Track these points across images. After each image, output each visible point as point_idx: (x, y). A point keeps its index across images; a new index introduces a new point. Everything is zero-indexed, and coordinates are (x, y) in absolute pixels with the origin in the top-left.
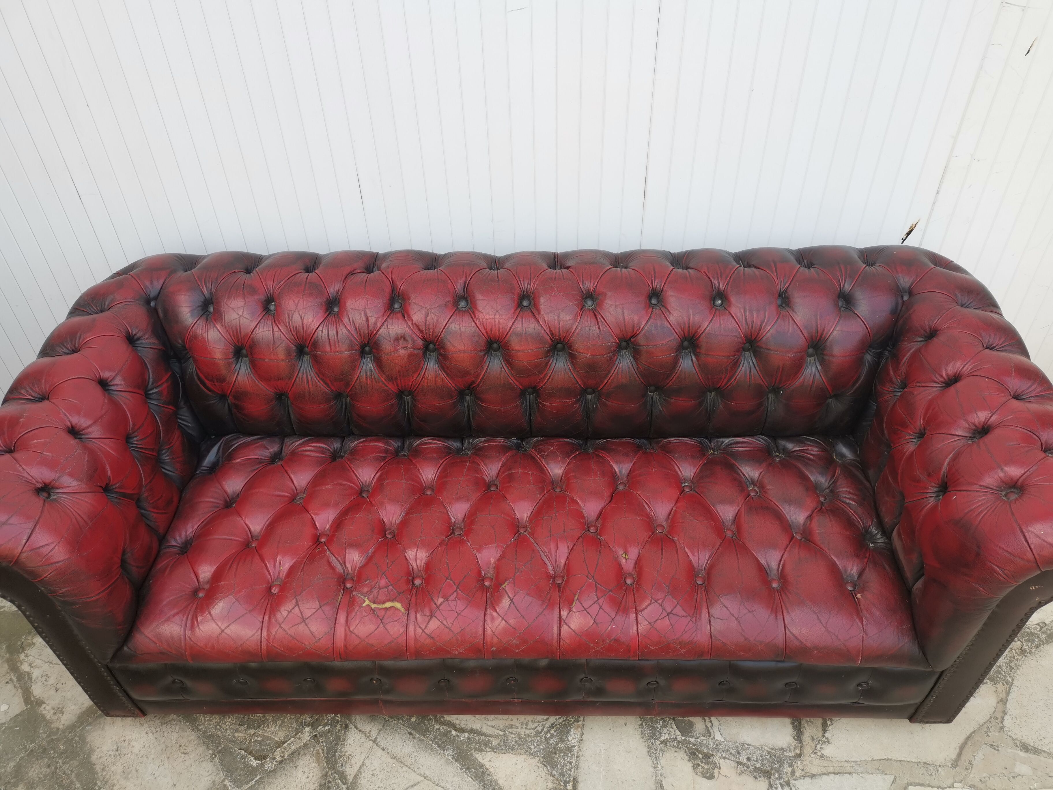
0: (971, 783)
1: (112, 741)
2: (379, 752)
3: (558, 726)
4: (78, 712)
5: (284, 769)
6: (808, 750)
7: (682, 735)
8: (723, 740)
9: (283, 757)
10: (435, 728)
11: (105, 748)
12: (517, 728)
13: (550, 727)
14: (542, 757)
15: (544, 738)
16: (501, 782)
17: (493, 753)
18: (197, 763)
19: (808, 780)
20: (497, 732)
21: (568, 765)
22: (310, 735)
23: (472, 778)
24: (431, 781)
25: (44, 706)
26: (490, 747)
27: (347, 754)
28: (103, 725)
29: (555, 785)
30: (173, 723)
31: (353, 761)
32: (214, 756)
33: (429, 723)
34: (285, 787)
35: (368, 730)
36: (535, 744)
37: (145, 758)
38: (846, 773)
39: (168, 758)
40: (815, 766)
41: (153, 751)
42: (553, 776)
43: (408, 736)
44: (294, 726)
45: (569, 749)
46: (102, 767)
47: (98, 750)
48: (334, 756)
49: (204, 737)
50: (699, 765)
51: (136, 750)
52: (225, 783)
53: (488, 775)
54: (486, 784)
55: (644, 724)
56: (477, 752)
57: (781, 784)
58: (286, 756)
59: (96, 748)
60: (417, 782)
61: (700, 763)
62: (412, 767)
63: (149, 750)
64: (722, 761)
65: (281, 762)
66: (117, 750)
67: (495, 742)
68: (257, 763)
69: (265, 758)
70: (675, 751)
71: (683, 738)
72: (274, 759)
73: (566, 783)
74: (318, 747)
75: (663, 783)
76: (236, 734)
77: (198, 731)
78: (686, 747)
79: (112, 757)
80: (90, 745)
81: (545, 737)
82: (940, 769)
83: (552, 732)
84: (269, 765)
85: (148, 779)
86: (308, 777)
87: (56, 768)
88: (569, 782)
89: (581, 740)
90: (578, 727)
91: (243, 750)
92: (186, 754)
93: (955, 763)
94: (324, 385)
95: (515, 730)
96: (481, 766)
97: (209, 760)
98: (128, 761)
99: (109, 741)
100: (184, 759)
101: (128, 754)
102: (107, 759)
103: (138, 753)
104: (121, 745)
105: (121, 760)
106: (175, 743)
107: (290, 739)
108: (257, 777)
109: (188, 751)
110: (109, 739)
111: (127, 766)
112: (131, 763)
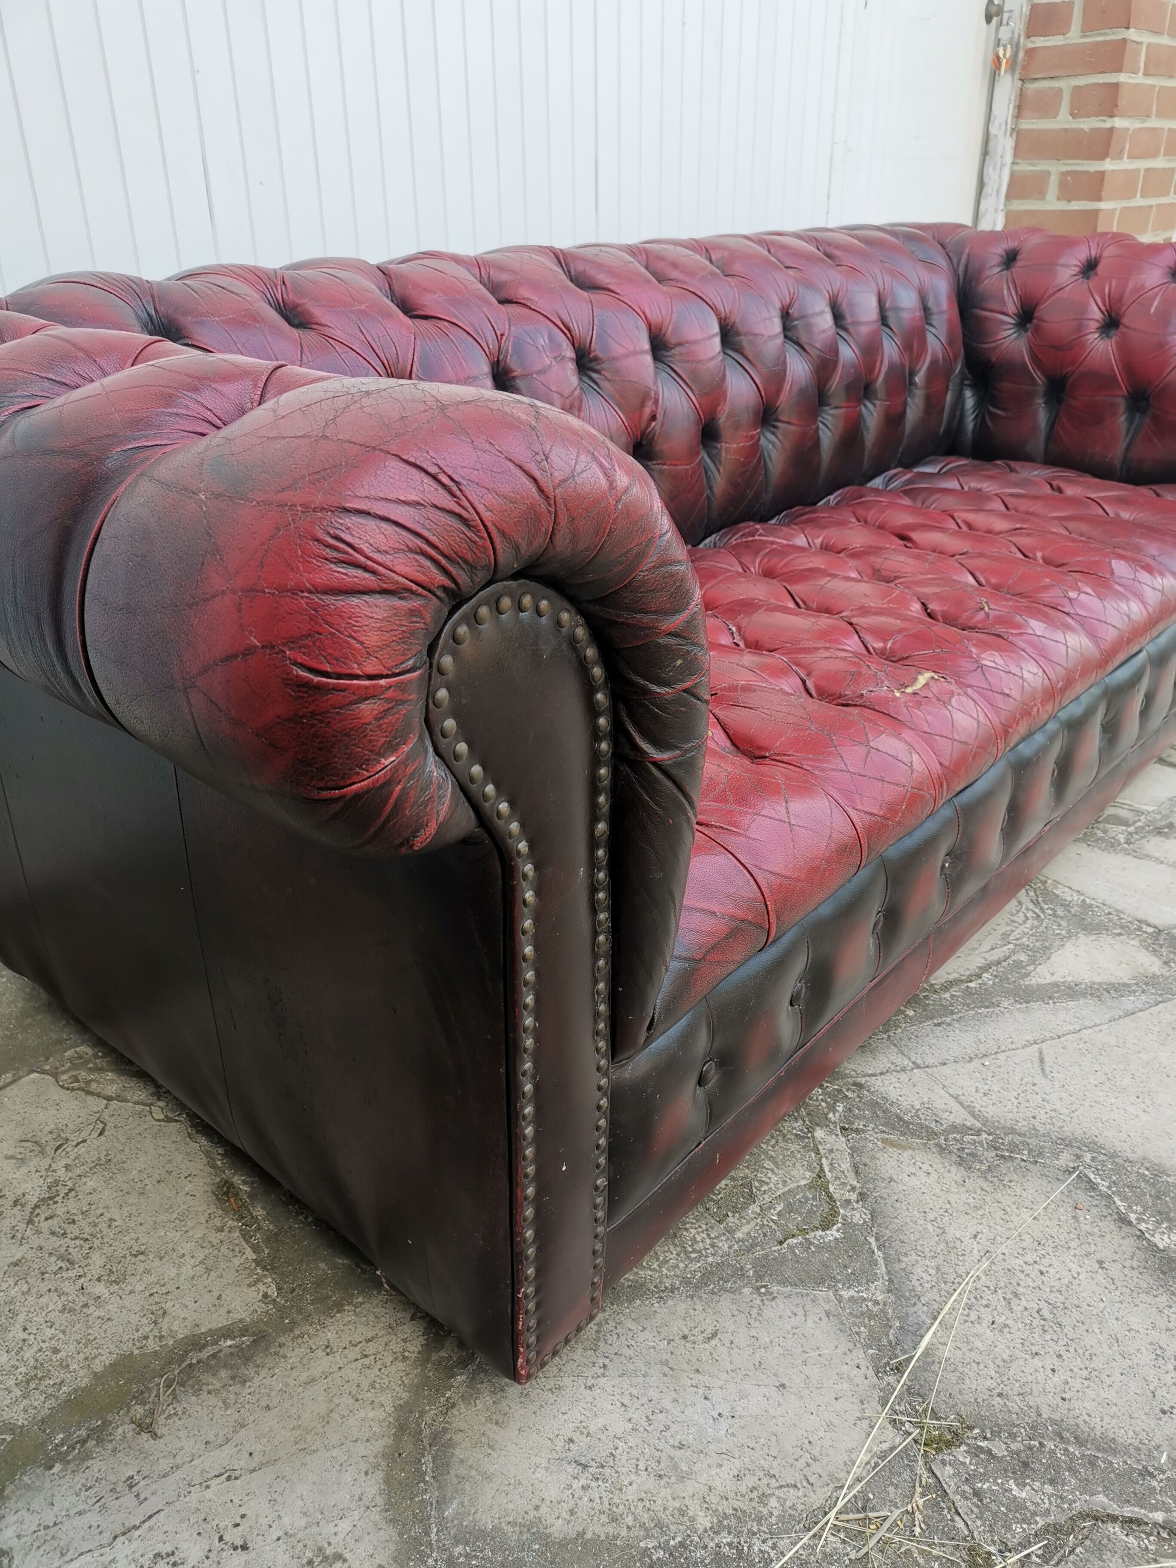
1: (547, 1469)
2: (946, 1070)
3: (1039, 899)
4: (375, 1515)
5: (883, 1199)
7: (1128, 827)
8: (1155, 808)
9: (853, 1189)
10: (948, 999)
11: (552, 1493)
13: (1034, 904)
14: (1081, 931)
15: (1050, 917)
16: (1097, 979)
17: (1040, 967)
18: (755, 1324)
20: (1005, 949)
21: (1111, 916)
22: (837, 1135)
23: (1071, 1001)
24: (1046, 1040)
26: (1027, 965)
27: (918, 1107)
28: (473, 1472)
29: (1137, 940)
31: (939, 1104)
32: (763, 1290)
33: (933, 1001)
34: (925, 1212)
35: (889, 1065)
36: (1055, 927)
37: (661, 1417)
39: (698, 1371)
41: (653, 1393)
42: (1120, 934)
43: (940, 1028)
44: (795, 1147)
45: (1086, 906)
46: (604, 1519)
47: (544, 1510)
48: (908, 1123)
49: (697, 1288)
51: (619, 1426)
52: (846, 1296)
53: (1077, 985)
54: (1092, 993)
55: (1089, 843)
56: (1027, 979)
58: (855, 1183)
59: (533, 1513)
60: (1037, 1055)
62: (1003, 1048)
63: (644, 1400)
65: (862, 1196)
66: (585, 1467)
67: (1022, 958)
68: (838, 1231)
69: (834, 1214)
70: (1148, 841)
71: (1133, 828)
72: (848, 1202)
73: (1139, 930)
74: (871, 1136)
76: (739, 1235)
77: (673, 1292)
78: (1147, 832)
79: (594, 1484)
80: (512, 1523)
81: (1050, 915)
83: (1045, 907)
84: (857, 1216)
85: (722, 1433)
86: (929, 1173)
88: (1140, 927)
89: (1079, 892)
90: (1054, 885)
91: (786, 1239)
92: (715, 1334)
95: (1015, 933)
96: (1055, 985)
97: (766, 1302)
98: (636, 1455)
99: (538, 1475)
100: (727, 1344)
101: (617, 1448)
102: (591, 1500)
103: (630, 1426)
104: (574, 1452)
105: (619, 1470)
106: (668, 1343)
107: (821, 1165)
108: (870, 1243)
109: (710, 1330)
110: (534, 1473)
111: (649, 1463)
112: (647, 1450)
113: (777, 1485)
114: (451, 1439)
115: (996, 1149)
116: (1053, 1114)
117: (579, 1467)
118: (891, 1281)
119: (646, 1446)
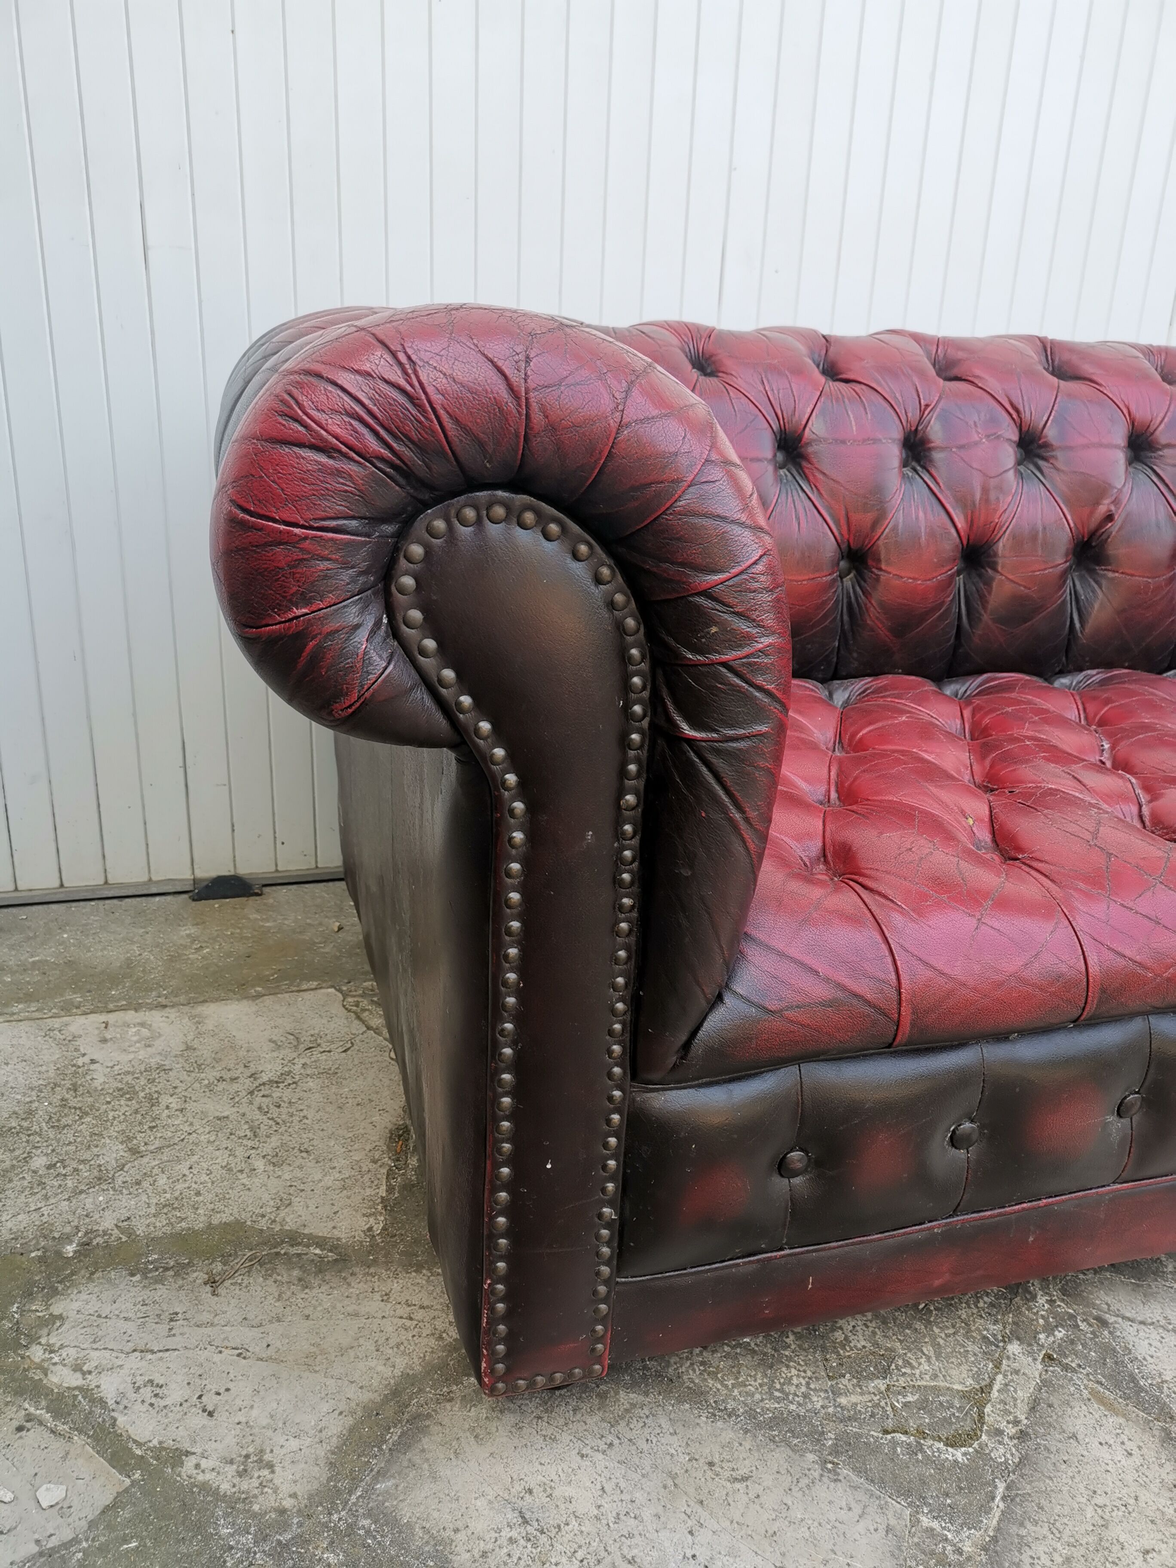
1: (490, 1502)
4: (321, 1451)
5: (1048, 1451)
9: (1016, 1422)
11: (479, 1526)
18: (797, 1494)
22: (1035, 1359)
25: (189, 1463)
28: (426, 1466)
32: (830, 1466)
34: (1094, 1492)
37: (632, 1522)
39: (701, 1502)
41: (639, 1496)
44: (974, 1348)
47: (461, 1536)
48: (1142, 1389)
49: (759, 1426)
51: (585, 1505)
52: (925, 1525)
58: (1022, 1417)
59: (449, 1533)
63: (626, 1497)
65: (1022, 1436)
68: (964, 1454)
69: (972, 1436)
72: (999, 1432)
74: (1081, 1380)
76: (843, 1400)
77: (730, 1416)
79: (522, 1542)
80: (426, 1530)
84: (1000, 1451)
86: (1130, 1454)
91: (894, 1431)
92: (744, 1479)
97: (825, 1479)
98: (580, 1540)
99: (478, 1503)
100: (752, 1495)
101: (568, 1524)
102: (509, 1555)
103: (596, 1512)
104: (525, 1504)
105: (555, 1544)
106: (689, 1460)
107: (993, 1380)
108: (996, 1487)
109: (743, 1471)
110: (476, 1499)
111: (589, 1556)
112: (595, 1544)
114: (428, 1426)
117: (520, 1519)
118: (995, 1539)
119: (597, 1540)
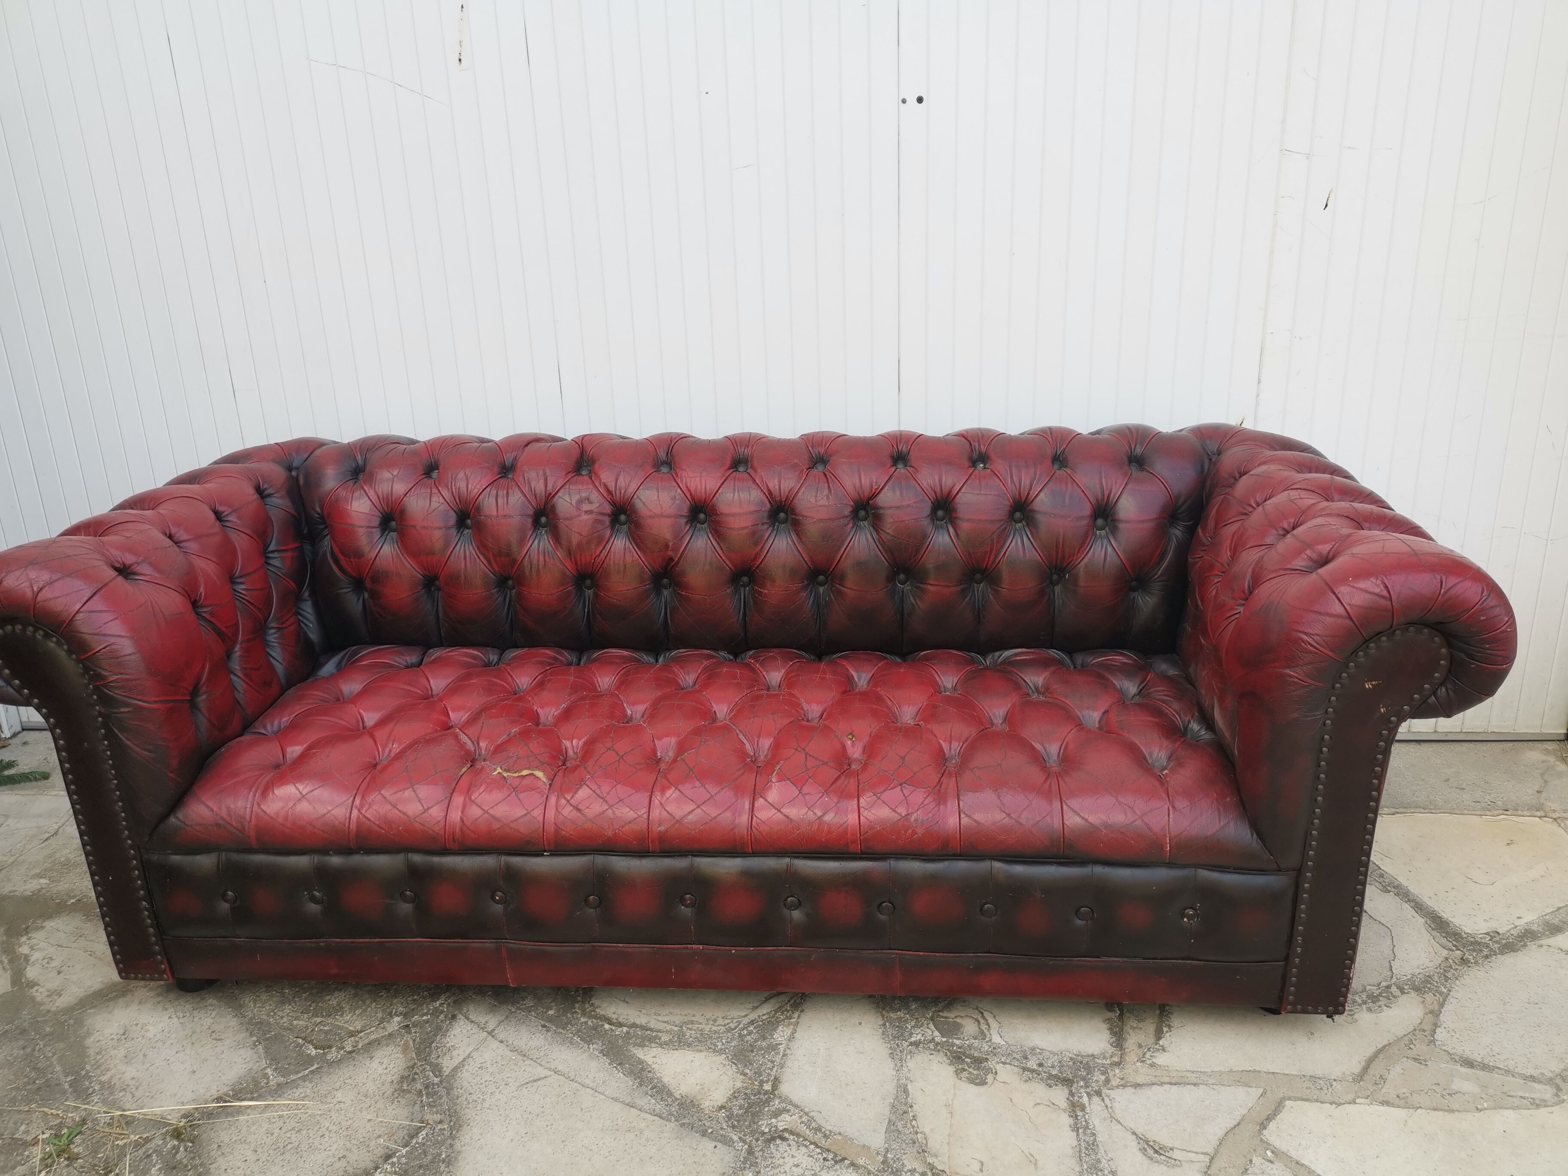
0: (1381, 1099)
1: (119, 1025)
2: (495, 1044)
3: (761, 1023)
5: (354, 1060)
6: (1132, 1056)
7: (943, 1037)
8: (1004, 1043)
9: (356, 1047)
10: (580, 1022)
11: (107, 1032)
12: (700, 1024)
13: (749, 1023)
14: (731, 1055)
15: (737, 1034)
16: (665, 1080)
17: (659, 1049)
18: (232, 1050)
19: (1130, 1090)
20: (669, 1027)
21: (769, 1063)
22: (399, 1025)
23: (624, 1074)
24: (563, 1076)
25: (36, 988)
26: (657, 1043)
27: (447, 1045)
29: (745, 1085)
30: (210, 1008)
31: (455, 1053)
32: (257, 1044)
33: (573, 1017)
34: (351, 1078)
35: (484, 1022)
36: (724, 1041)
37: (161, 1043)
38: (1188, 1084)
39: (193, 1044)
40: (1142, 1074)
41: (173, 1036)
42: (745, 1075)
43: (540, 1028)
44: (380, 1015)
45: (774, 1047)
46: (97, 1051)
47: (98, 1033)
48: (430, 1047)
49: (249, 1024)
50: (964, 1070)
51: (150, 1035)
52: (266, 1071)
53: (650, 1072)
54: (644, 1082)
55: (887, 1024)
56: (636, 1047)
57: (1088, 1094)
58: (360, 1046)
59: (95, 1031)
60: (542, 1076)
61: (966, 1067)
62: (539, 1060)
63: (169, 1035)
64: (999, 1067)
65: (353, 1051)
66: (124, 1034)
67: (665, 1038)
68: (317, 1053)
69: (330, 1047)
70: (931, 1054)
71: (944, 1040)
72: (343, 1048)
73: (762, 1083)
74: (408, 1037)
75: (909, 1087)
76: (295, 1022)
77: (242, 1017)
78: (948, 1050)
79: (115, 1041)
80: (88, 1029)
81: (740, 1034)
82: (1334, 1083)
83: (751, 1028)
84: (333, 1054)
85: (157, 1064)
86: (386, 1069)
87: (34, 1050)
88: (767, 1082)
89: (791, 1038)
90: (789, 1024)
91: (300, 1038)
93: (1359, 1078)
94: (485, 562)
95: (697, 1026)
96: (641, 1062)
97: (249, 1048)
100: (215, 1046)
101: (137, 1038)
103: (152, 1037)
104: (131, 1028)
106: (207, 1029)
107: (369, 1029)
108: (313, 1067)
109: (222, 1037)
110: (116, 1023)
113: (132, 1091)
115: (425, 1088)
116: (479, 1101)
118: (287, 1083)
